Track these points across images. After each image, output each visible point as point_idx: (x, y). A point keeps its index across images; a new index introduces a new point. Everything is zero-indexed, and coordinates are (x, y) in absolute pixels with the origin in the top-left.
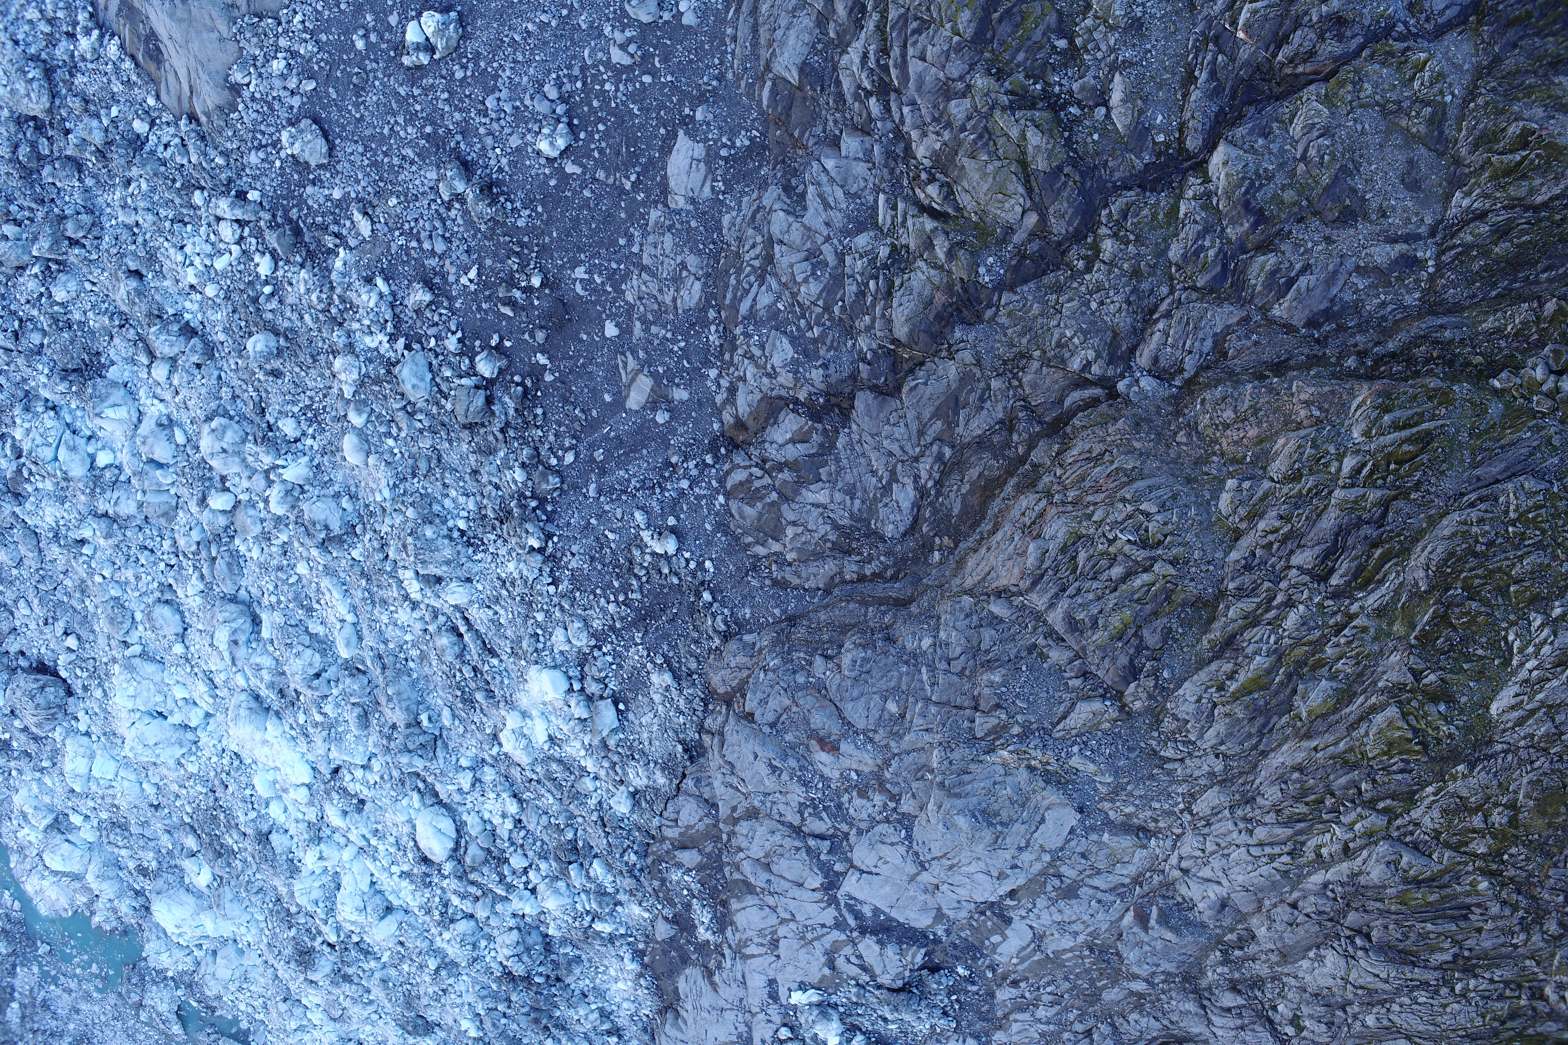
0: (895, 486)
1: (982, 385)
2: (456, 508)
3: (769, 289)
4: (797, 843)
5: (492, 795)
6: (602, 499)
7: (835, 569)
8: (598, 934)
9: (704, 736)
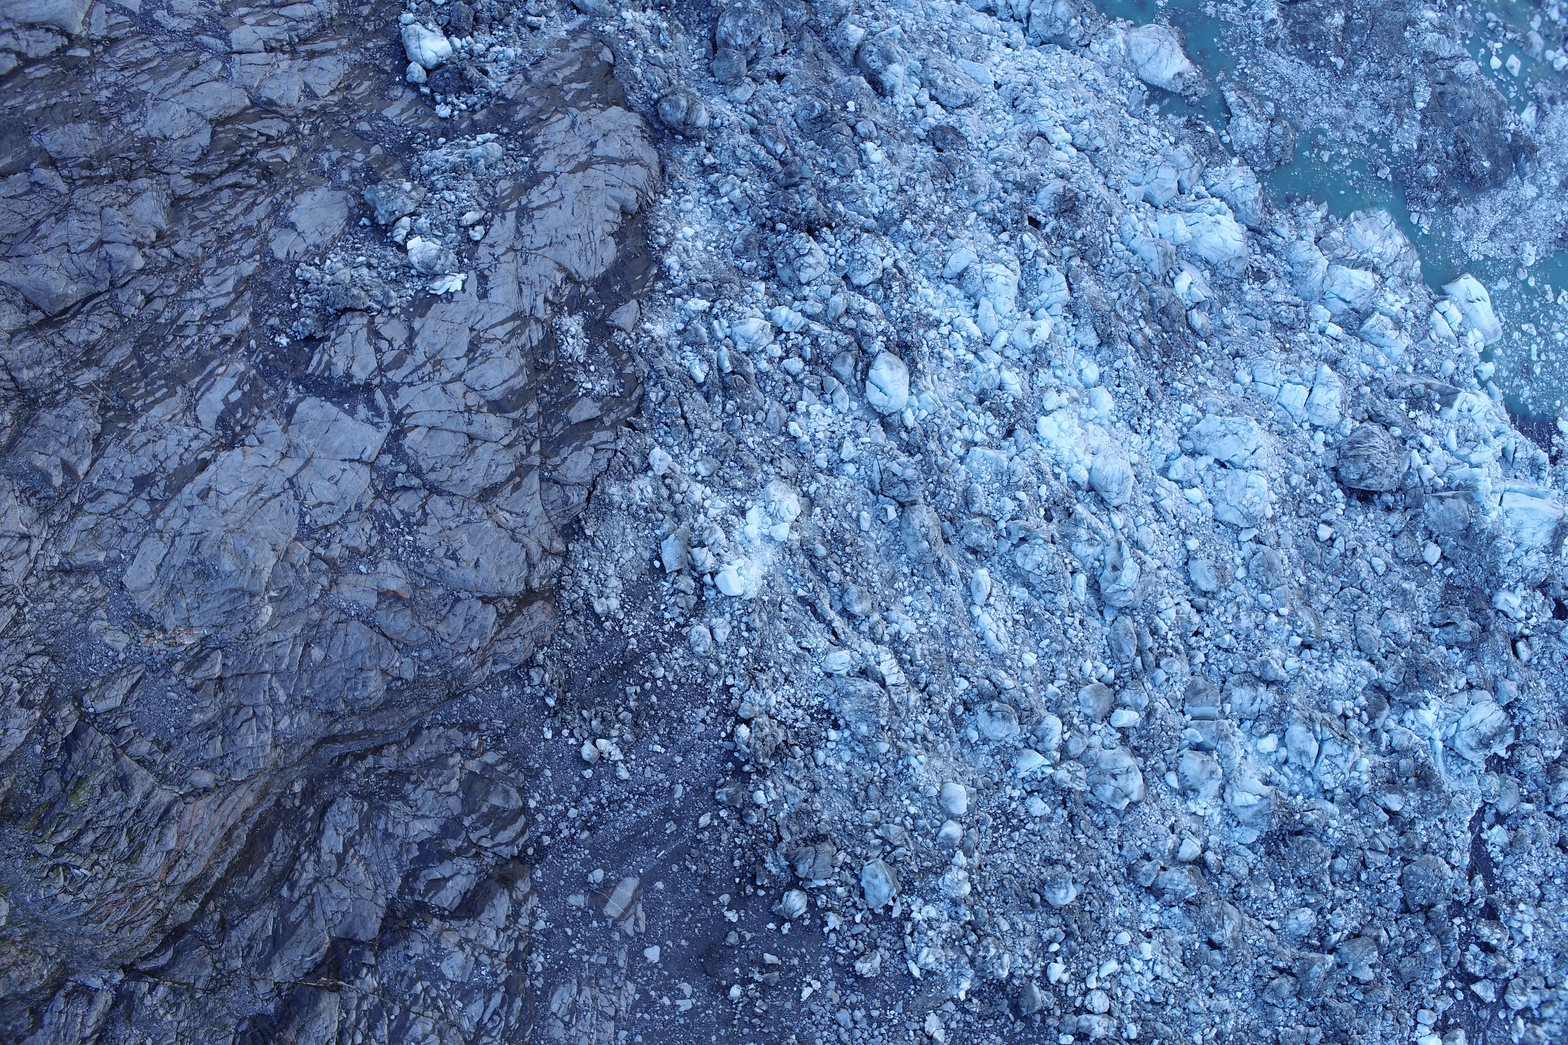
0: (340, 849)
1: (250, 961)
2: (839, 751)
3: (470, 1020)
4: (432, 476)
5: (820, 435)
6: (668, 784)
7: (408, 754)
8: (704, 296)
9: (562, 548)
